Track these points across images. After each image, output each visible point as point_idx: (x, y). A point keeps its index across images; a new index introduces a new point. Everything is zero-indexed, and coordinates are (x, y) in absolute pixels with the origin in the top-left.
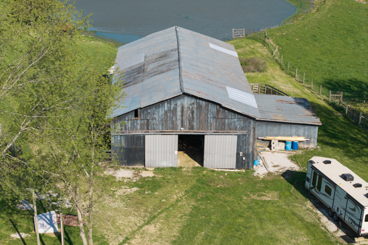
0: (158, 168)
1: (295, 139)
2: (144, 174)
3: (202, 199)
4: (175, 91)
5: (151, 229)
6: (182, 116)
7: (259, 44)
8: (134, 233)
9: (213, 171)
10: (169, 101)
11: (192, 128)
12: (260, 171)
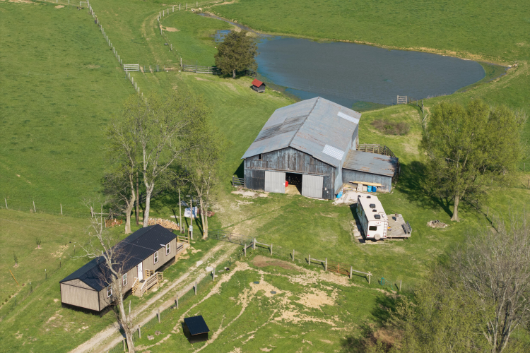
0: (272, 193)
1: (375, 185)
2: (262, 195)
3: (288, 212)
4: (286, 145)
5: (249, 222)
6: (288, 161)
7: (415, 111)
8: (238, 223)
9: (307, 198)
10: (280, 150)
11: (295, 169)
12: (337, 202)
